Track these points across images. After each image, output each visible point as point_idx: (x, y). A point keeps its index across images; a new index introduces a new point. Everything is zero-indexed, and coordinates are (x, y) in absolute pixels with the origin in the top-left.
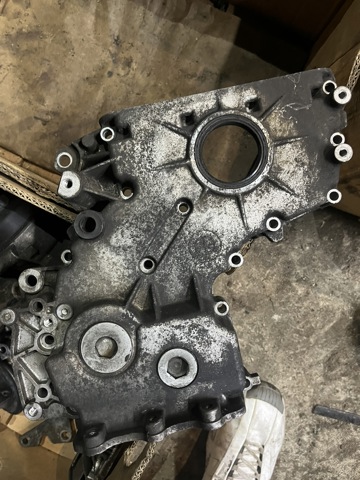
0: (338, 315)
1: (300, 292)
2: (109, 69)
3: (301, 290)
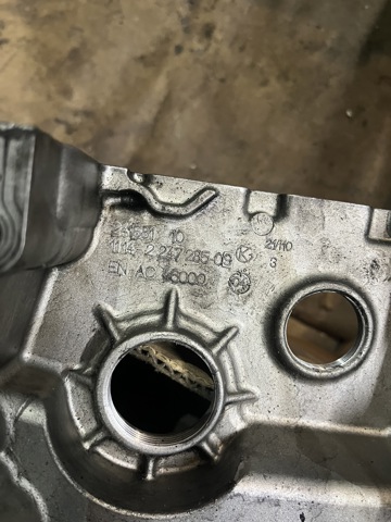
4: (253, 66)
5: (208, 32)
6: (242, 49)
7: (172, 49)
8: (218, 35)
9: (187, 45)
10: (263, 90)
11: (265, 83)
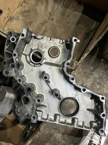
2: (47, 21)
4: (59, 25)
5: (52, 20)
6: (58, 23)
7: (46, 22)
8: (54, 20)
9: (49, 22)
10: (61, 29)
11: (61, 28)
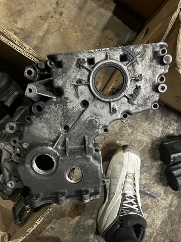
0: (145, 144)
1: (129, 131)
3: (130, 131)
